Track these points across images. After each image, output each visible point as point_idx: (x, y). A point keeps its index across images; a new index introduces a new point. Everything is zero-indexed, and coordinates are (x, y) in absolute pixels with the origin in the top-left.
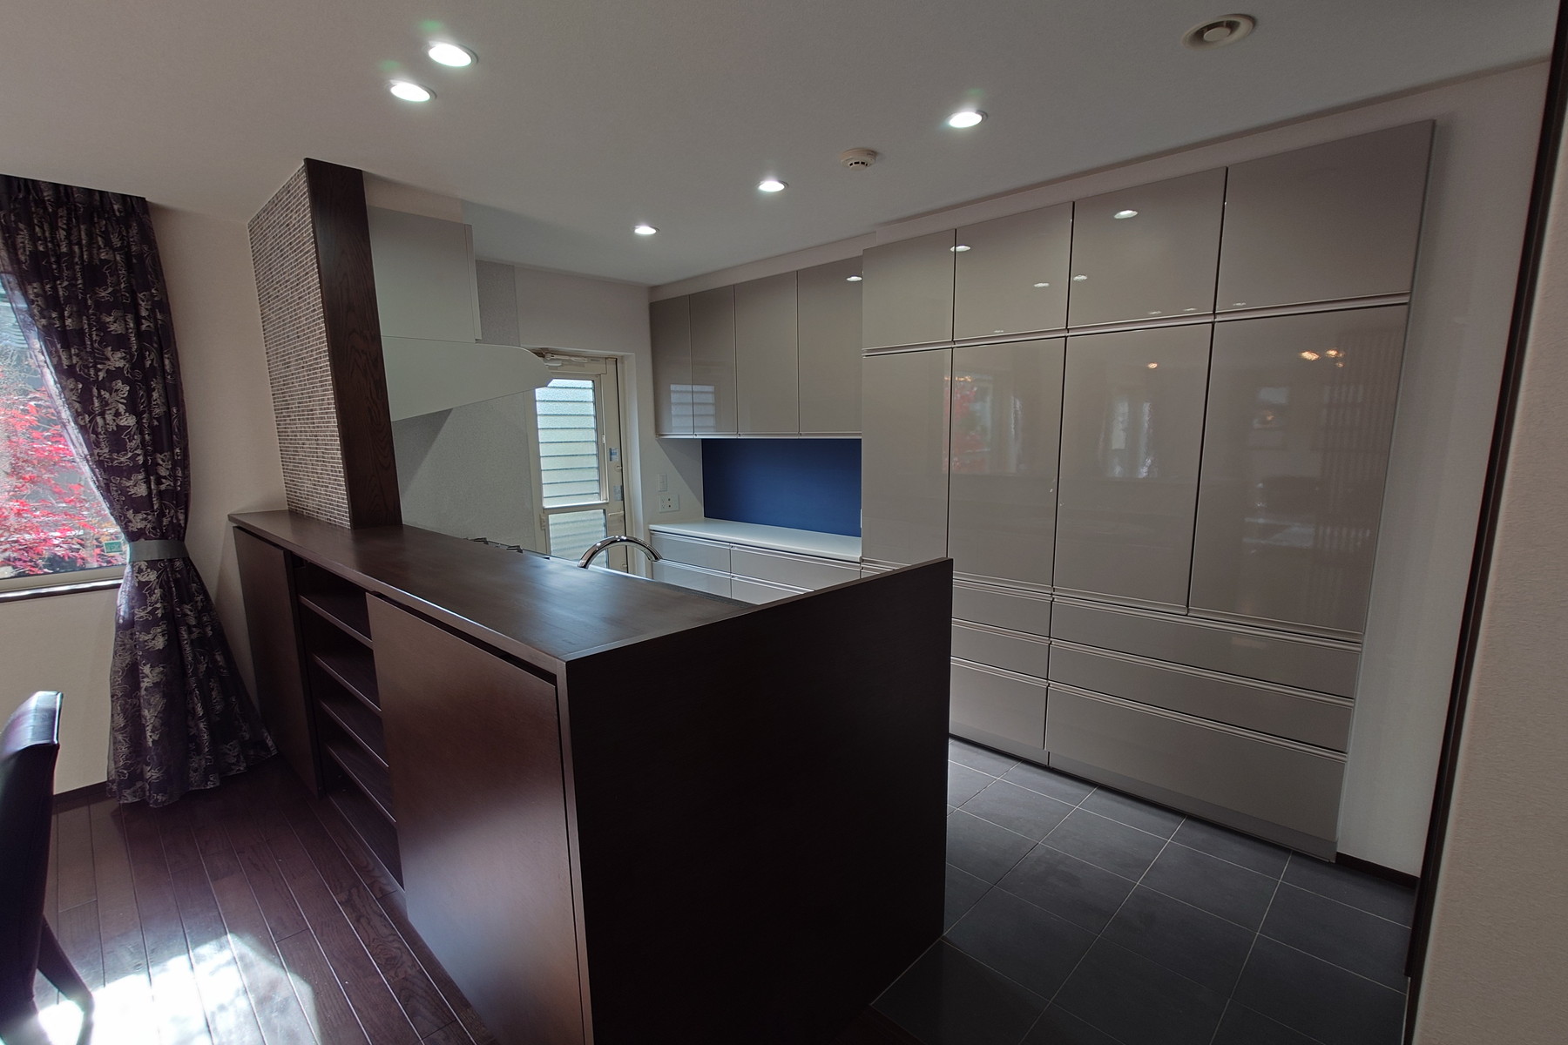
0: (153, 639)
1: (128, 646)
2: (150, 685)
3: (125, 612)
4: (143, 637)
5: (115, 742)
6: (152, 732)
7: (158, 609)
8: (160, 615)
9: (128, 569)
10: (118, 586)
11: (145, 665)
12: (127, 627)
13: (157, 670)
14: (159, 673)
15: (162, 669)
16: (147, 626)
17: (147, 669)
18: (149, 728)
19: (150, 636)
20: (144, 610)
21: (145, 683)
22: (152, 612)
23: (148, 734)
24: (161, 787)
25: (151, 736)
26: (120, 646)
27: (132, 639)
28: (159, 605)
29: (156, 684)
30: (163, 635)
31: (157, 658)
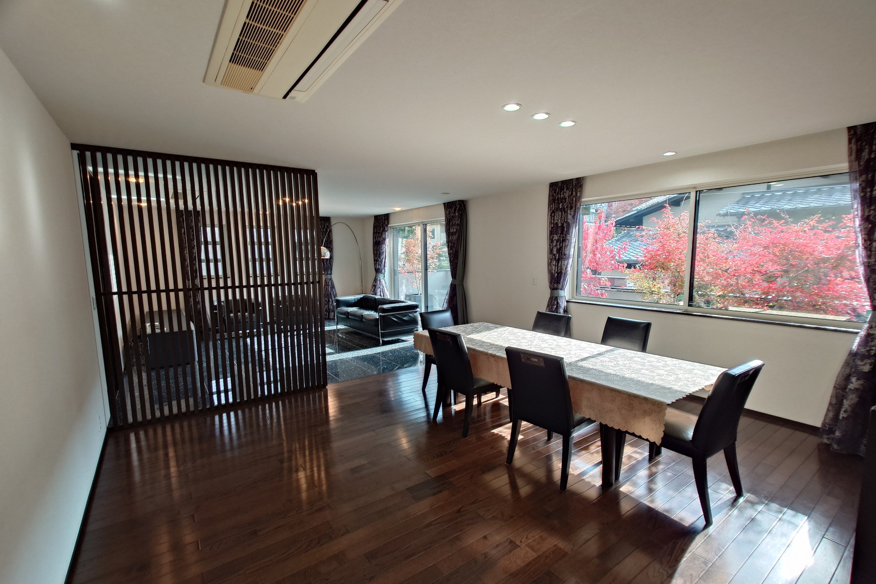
0: (864, 365)
1: (851, 365)
2: (853, 388)
3: (855, 347)
4: (859, 363)
5: (828, 410)
6: (844, 412)
7: (872, 350)
8: (872, 354)
9: (866, 326)
10: (857, 333)
11: (854, 376)
12: (853, 355)
13: (860, 382)
14: (860, 384)
15: (863, 382)
16: (863, 357)
17: (854, 380)
18: (843, 409)
19: (862, 363)
20: (865, 348)
21: (851, 386)
22: (868, 351)
23: (842, 412)
24: (839, 441)
25: (843, 414)
26: (847, 364)
27: (854, 362)
28: (874, 348)
29: (856, 389)
30: (870, 365)
31: (862, 376)
